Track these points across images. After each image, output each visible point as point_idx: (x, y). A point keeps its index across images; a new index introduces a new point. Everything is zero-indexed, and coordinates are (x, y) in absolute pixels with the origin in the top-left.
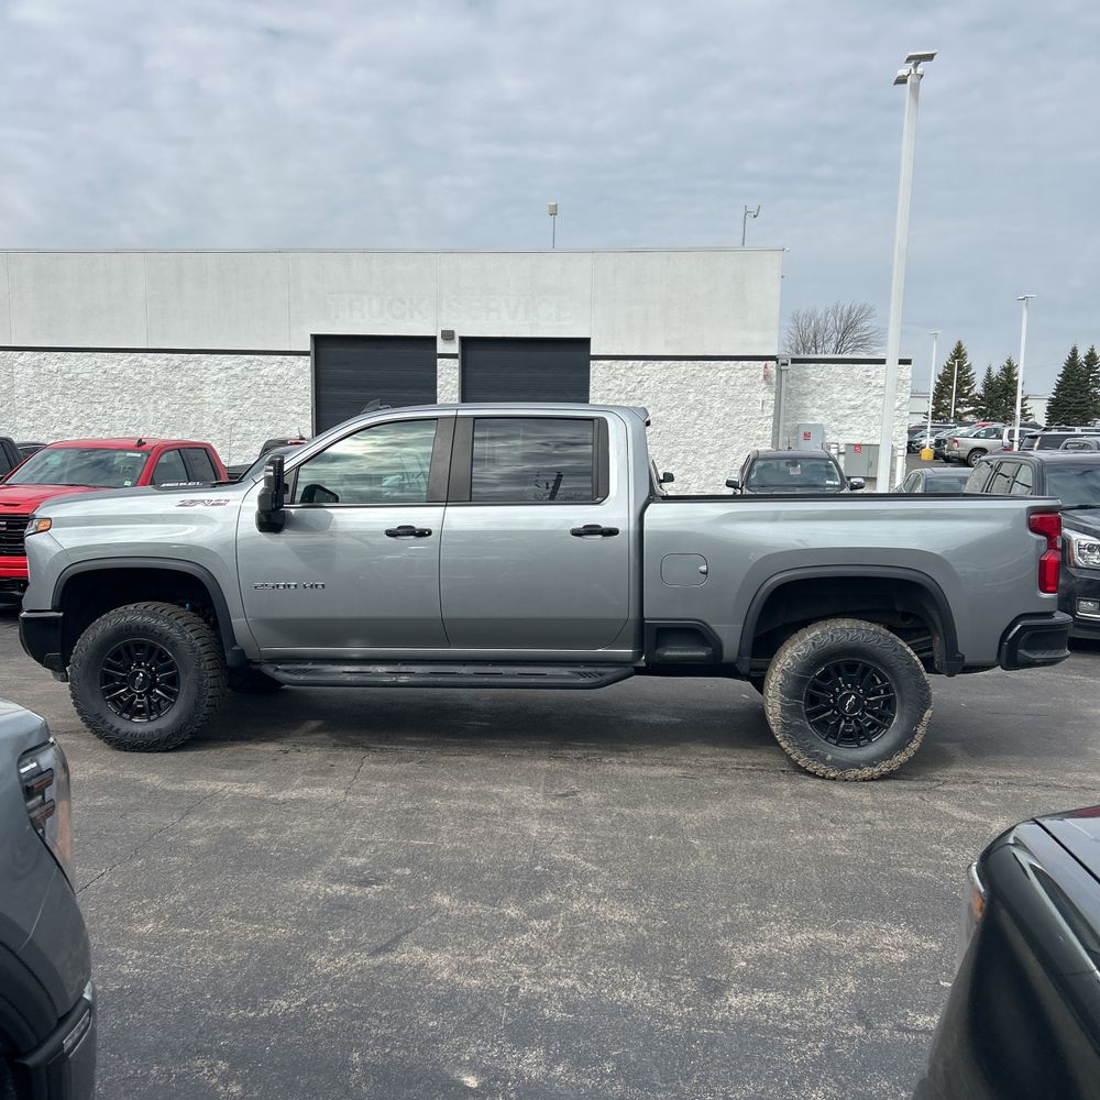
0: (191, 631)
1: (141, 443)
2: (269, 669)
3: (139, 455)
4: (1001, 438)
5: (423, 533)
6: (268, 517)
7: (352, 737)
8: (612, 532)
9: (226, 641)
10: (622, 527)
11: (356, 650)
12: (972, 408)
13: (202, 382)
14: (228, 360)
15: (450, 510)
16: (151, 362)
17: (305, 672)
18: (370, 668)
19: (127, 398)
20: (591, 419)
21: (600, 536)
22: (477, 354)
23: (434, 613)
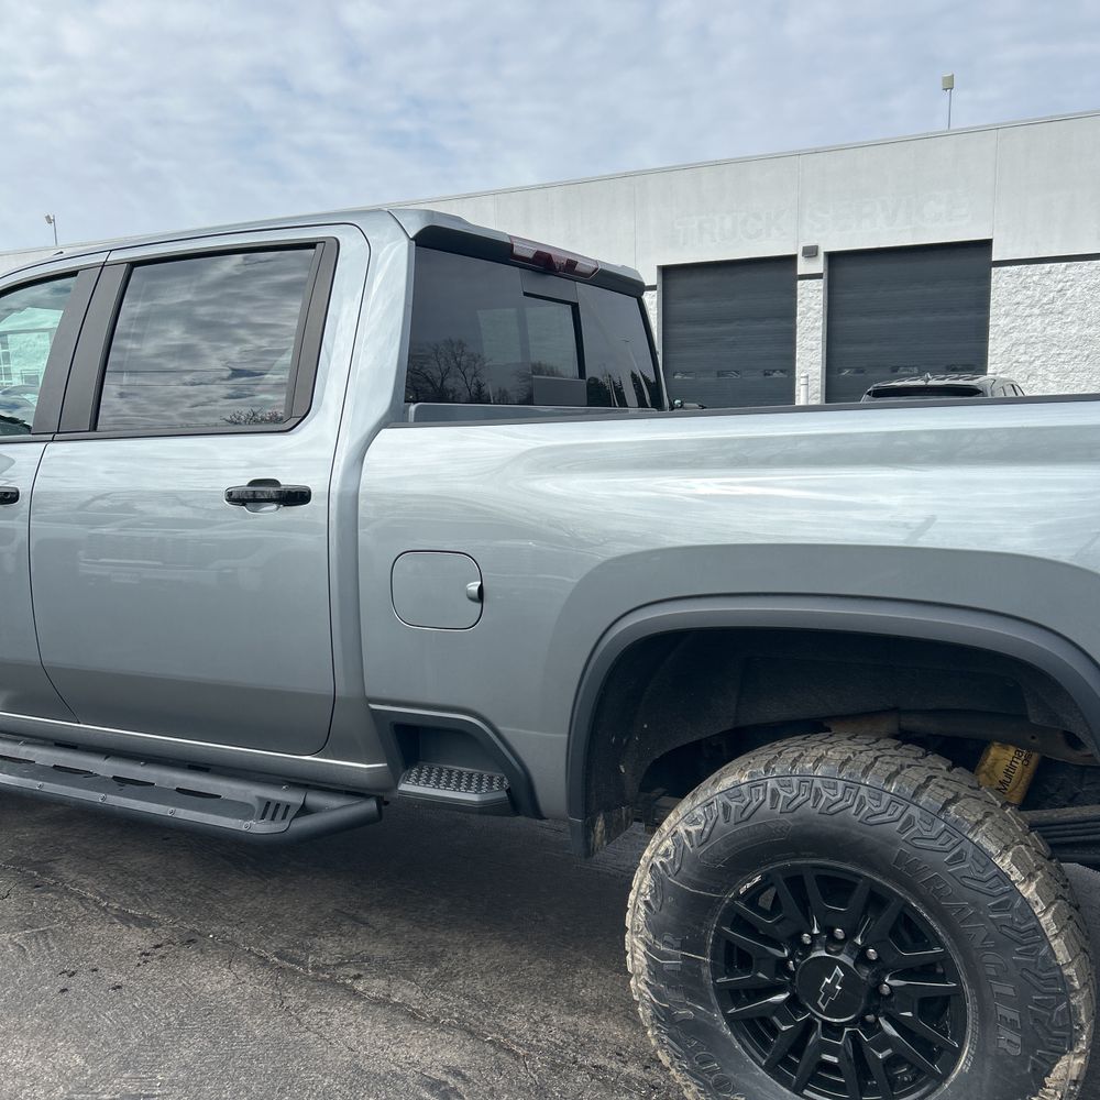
5: (5, 498)
8: (299, 497)
22: (848, 271)
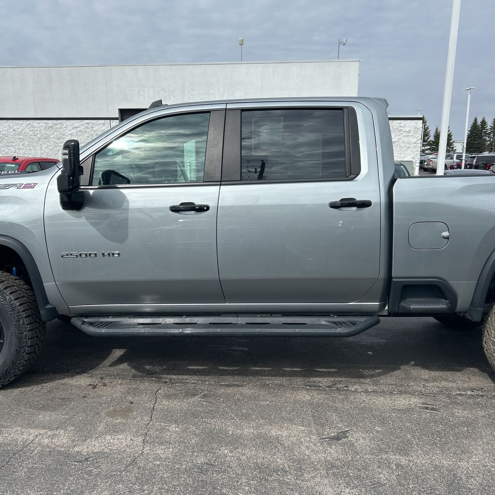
0: (11, 293)
1: (15, 159)
2: (76, 322)
3: (14, 166)
4: (452, 159)
5: (202, 209)
6: (69, 196)
7: (148, 367)
8: (365, 204)
9: (40, 301)
10: (374, 200)
11: (148, 306)
12: (429, 147)
13: (64, 135)
14: (76, 123)
15: (224, 188)
16: (37, 125)
17: (107, 324)
18: (160, 320)
19: (26, 144)
20: (341, 109)
21: (354, 208)
23: (212, 275)
